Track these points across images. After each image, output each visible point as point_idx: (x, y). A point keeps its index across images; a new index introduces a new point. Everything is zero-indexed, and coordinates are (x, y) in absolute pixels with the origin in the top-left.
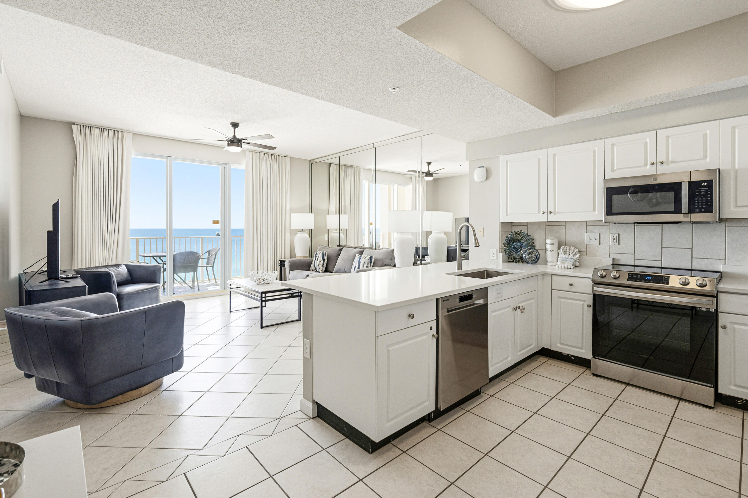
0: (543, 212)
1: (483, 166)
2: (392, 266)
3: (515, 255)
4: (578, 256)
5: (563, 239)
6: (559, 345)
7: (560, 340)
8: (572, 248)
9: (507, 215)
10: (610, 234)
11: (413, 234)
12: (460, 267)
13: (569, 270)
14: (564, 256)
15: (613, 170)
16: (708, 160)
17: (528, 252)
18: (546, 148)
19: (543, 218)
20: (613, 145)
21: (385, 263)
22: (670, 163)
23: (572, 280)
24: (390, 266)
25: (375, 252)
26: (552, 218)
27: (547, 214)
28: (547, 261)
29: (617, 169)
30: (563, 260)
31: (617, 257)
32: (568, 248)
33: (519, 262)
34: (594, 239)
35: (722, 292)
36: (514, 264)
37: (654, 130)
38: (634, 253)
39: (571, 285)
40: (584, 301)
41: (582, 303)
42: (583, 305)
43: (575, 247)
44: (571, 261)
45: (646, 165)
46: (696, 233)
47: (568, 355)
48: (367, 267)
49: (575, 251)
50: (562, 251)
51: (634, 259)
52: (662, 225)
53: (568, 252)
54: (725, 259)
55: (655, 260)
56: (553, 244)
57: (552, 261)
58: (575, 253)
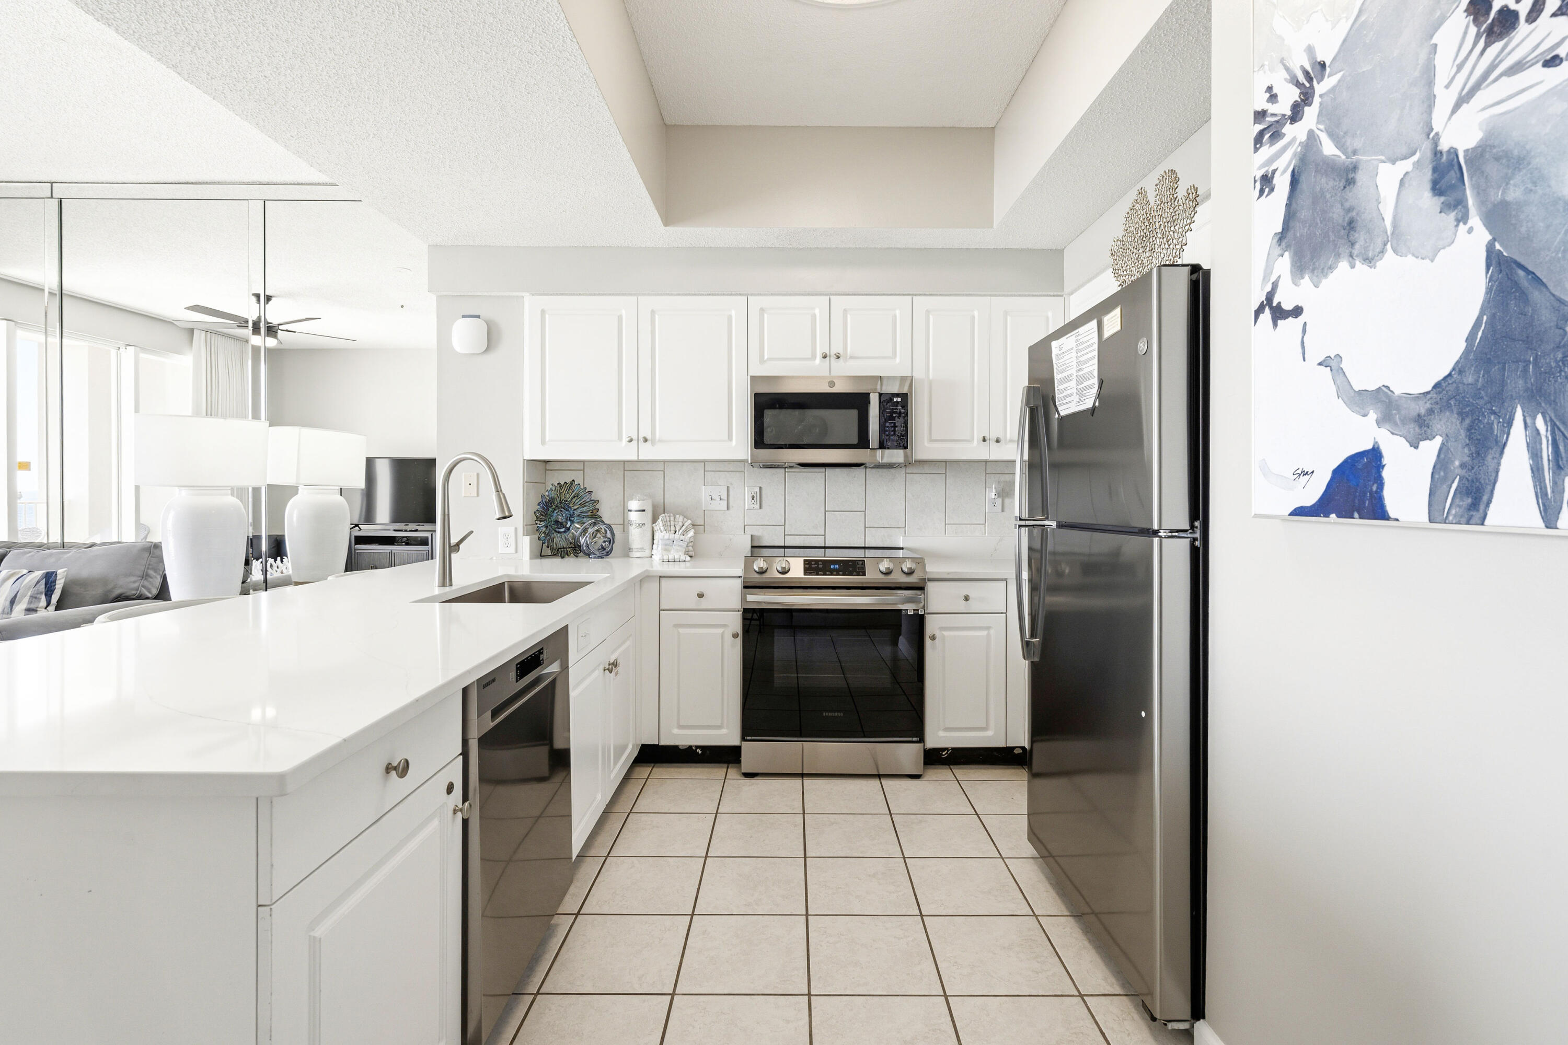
0: (628, 439)
1: (477, 314)
2: (148, 598)
3: (559, 540)
4: (691, 533)
5: (659, 499)
6: (676, 731)
7: (678, 720)
8: (680, 519)
9: (543, 442)
10: (746, 488)
11: (239, 492)
12: (446, 577)
13: (683, 564)
14: (667, 536)
15: (762, 361)
16: (898, 360)
17: (591, 530)
18: (635, 295)
19: (628, 453)
20: (762, 310)
21: (117, 592)
22: (848, 357)
23: (699, 586)
24: (141, 597)
25: (66, 556)
26: (647, 453)
27: (636, 442)
28: (630, 549)
29: (769, 359)
30: (666, 545)
31: (757, 532)
32: (672, 518)
33: (568, 554)
34: (718, 499)
35: (930, 580)
36: (557, 561)
37: (826, 295)
38: (784, 524)
39: (701, 596)
40: (725, 626)
41: (720, 631)
42: (723, 634)
43: (685, 517)
44: (681, 546)
45: (814, 357)
46: (870, 484)
47: (690, 747)
48: (29, 610)
49: (686, 524)
50: (661, 524)
51: (785, 535)
52: (826, 470)
53: (673, 528)
54: (905, 527)
55: (815, 535)
56: (644, 511)
57: (642, 549)
58: (687, 527)
